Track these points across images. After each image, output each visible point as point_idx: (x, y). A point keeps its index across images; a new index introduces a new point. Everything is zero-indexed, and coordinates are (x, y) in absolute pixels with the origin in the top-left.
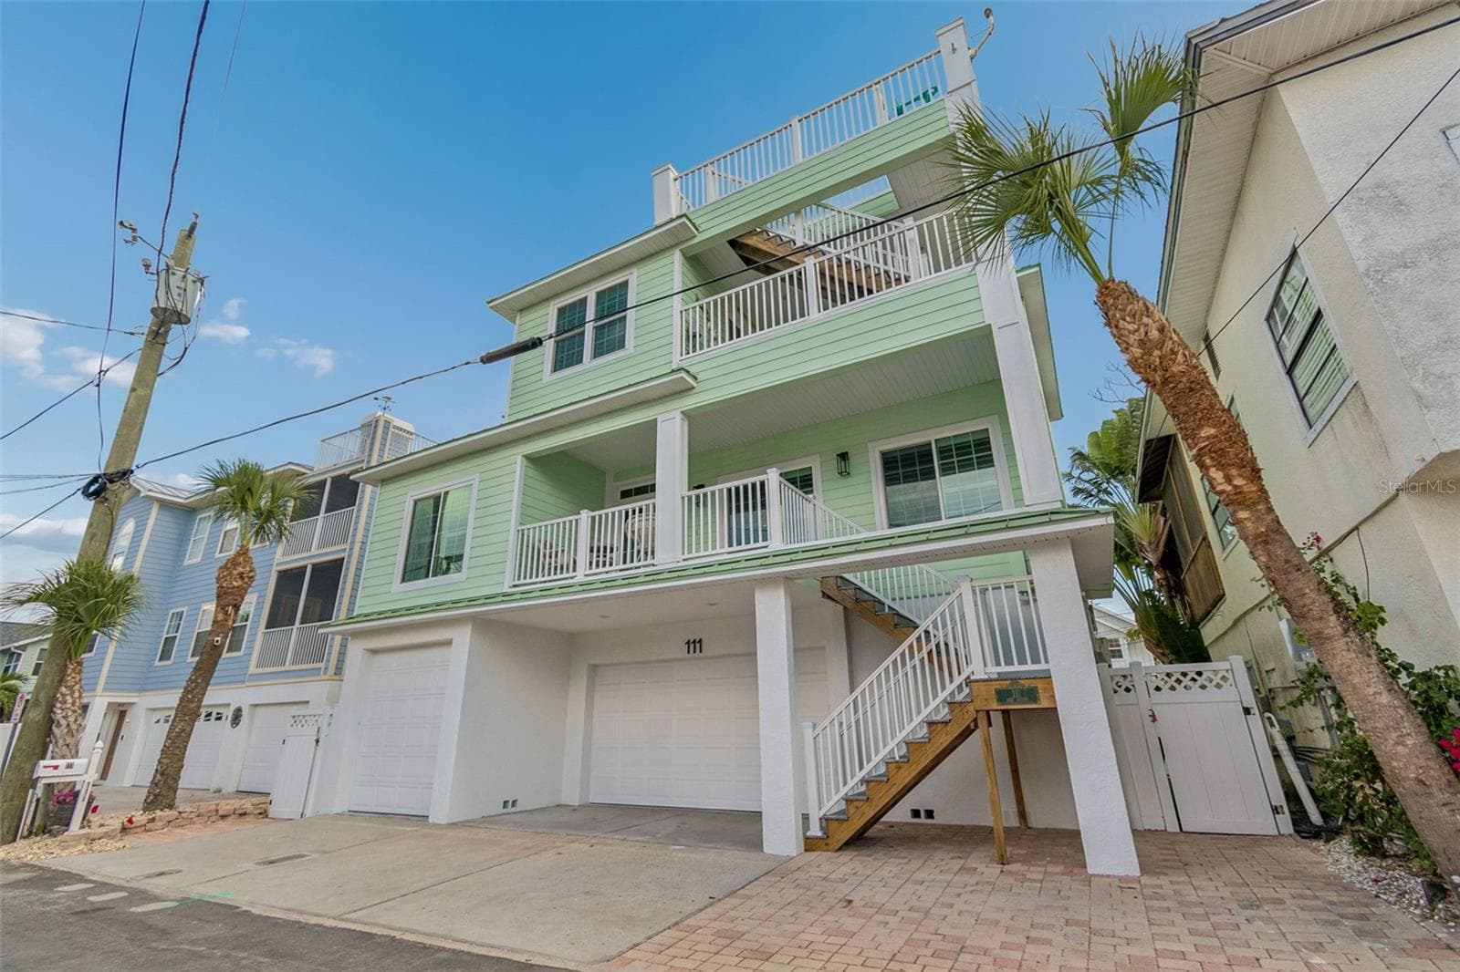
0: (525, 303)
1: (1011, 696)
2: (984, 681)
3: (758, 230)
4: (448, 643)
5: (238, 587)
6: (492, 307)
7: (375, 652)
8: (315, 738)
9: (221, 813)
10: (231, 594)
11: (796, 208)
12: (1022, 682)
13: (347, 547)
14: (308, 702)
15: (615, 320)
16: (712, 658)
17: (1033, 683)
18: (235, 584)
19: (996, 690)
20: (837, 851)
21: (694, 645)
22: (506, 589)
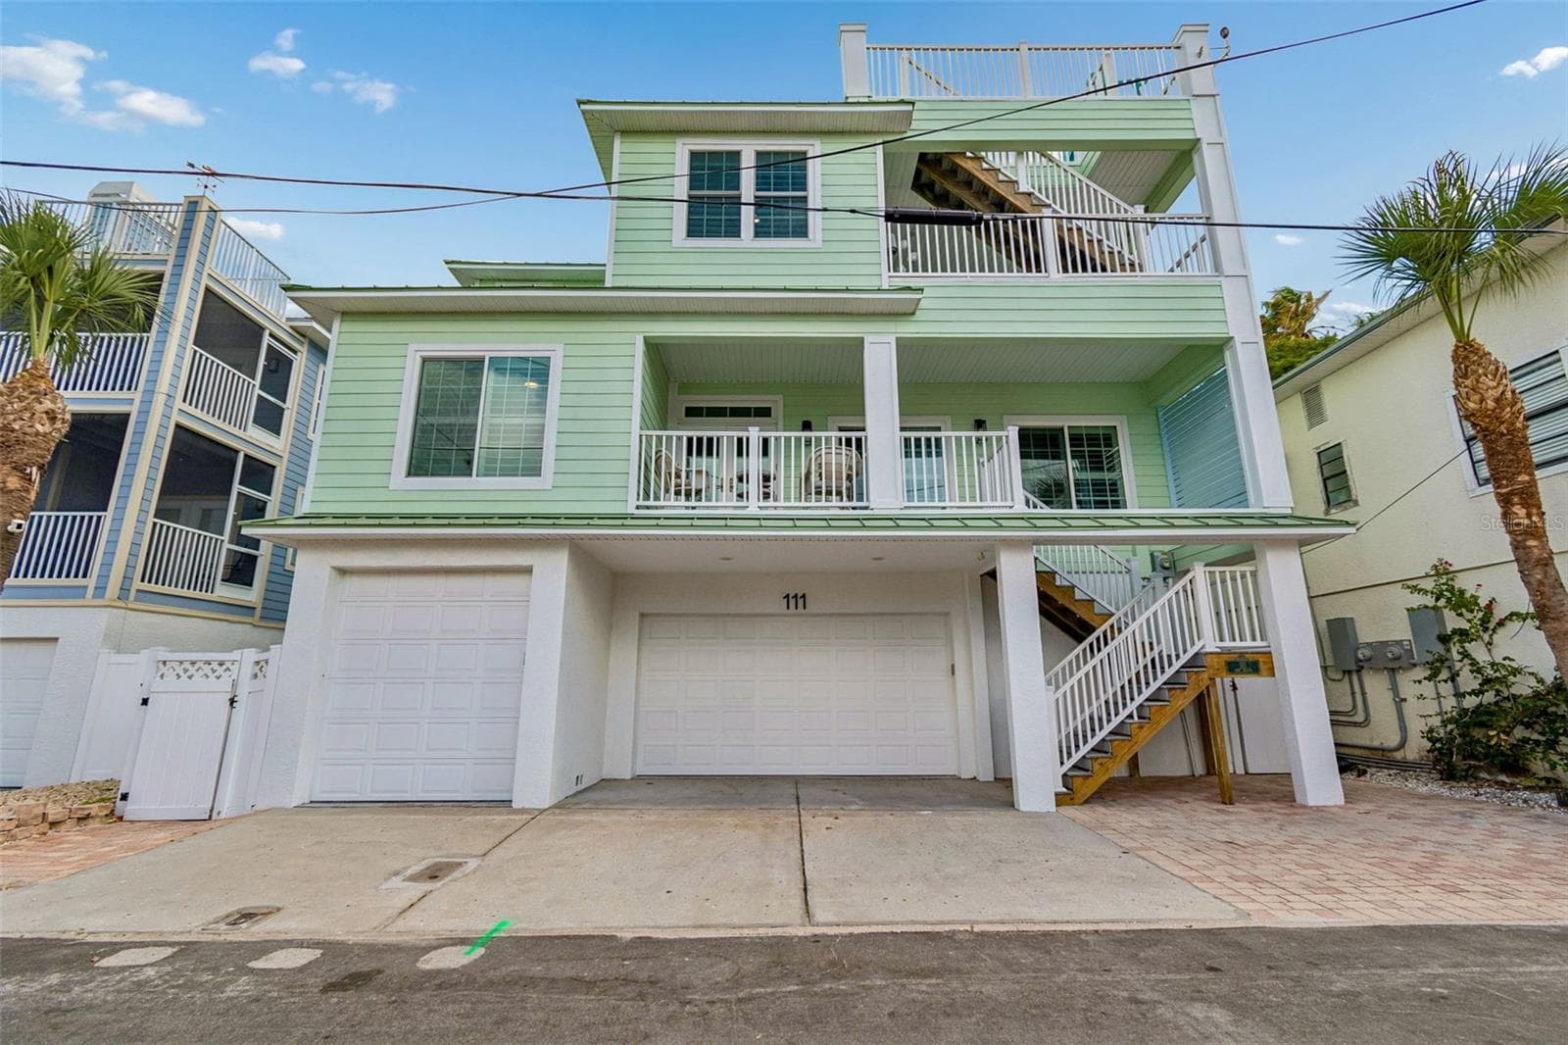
0: (637, 125)
1: (1238, 667)
2: (1217, 653)
3: (969, 154)
4: (528, 571)
5: (45, 435)
6: (584, 112)
7: (343, 572)
8: (229, 696)
9: (51, 818)
10: (32, 445)
11: (1020, 148)
12: (1247, 656)
13: (137, 396)
14: (56, 639)
15: (788, 197)
16: (817, 615)
17: (1257, 657)
18: (39, 427)
19: (1226, 662)
20: (1082, 804)
21: (796, 600)
22: (631, 510)
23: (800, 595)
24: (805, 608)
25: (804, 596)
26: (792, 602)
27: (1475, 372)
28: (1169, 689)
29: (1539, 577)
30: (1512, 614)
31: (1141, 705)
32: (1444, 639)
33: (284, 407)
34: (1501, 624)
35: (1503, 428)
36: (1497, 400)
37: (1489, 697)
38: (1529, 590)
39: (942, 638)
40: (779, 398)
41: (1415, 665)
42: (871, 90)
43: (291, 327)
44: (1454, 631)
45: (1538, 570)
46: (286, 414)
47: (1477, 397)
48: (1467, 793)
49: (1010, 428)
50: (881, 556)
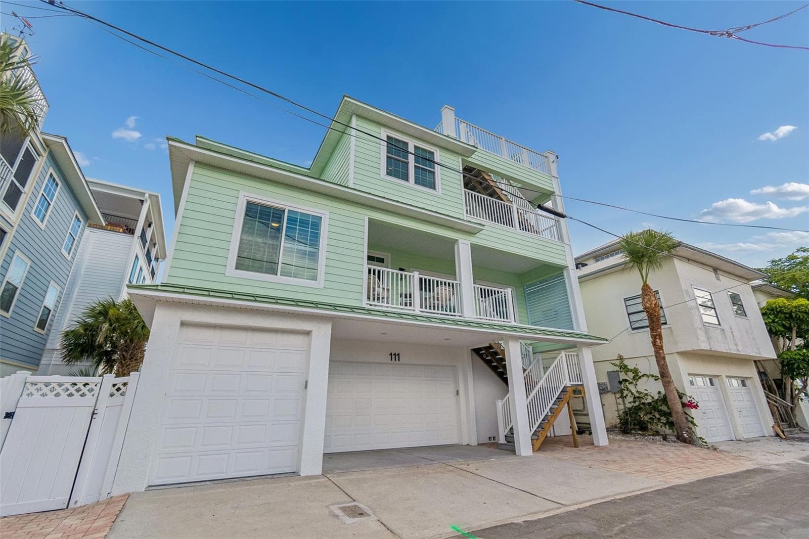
1: (576, 392)
2: (569, 386)
4: (309, 333)
8: (91, 410)
11: (501, 176)
12: (578, 388)
15: (428, 170)
16: (405, 364)
17: (580, 388)
19: (573, 390)
20: (537, 451)
21: (395, 356)
22: (364, 305)
23: (397, 354)
24: (399, 360)
25: (398, 354)
26: (393, 357)
27: (649, 295)
28: (559, 401)
29: (663, 363)
30: (644, 375)
31: (551, 408)
32: (620, 383)
33: (23, 192)
34: (640, 378)
35: (656, 314)
36: (655, 305)
37: (637, 403)
38: (659, 367)
39: (451, 378)
40: (390, 255)
41: (608, 392)
42: (457, 135)
43: (43, 139)
44: (623, 380)
45: (662, 361)
46: (23, 197)
47: (649, 303)
48: (633, 438)
49: (509, 289)
50: (448, 338)
